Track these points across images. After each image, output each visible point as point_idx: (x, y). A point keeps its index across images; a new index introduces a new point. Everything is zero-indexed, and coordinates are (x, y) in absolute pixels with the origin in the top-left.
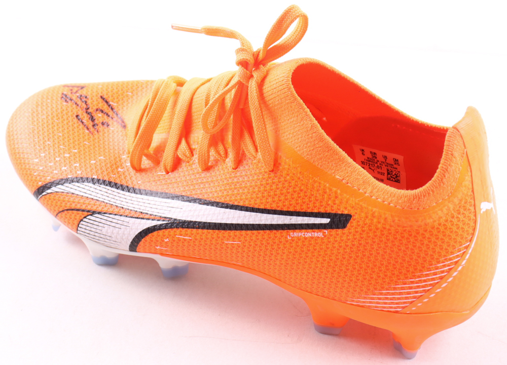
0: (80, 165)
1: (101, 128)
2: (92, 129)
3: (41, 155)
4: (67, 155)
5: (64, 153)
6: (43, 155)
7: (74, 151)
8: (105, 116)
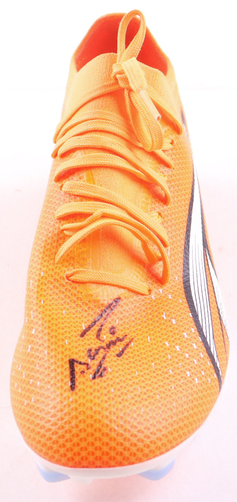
0: (183, 331)
1: (120, 334)
2: (127, 340)
3: (189, 375)
4: (178, 348)
5: (175, 352)
6: (188, 373)
7: (168, 345)
8: (103, 332)
